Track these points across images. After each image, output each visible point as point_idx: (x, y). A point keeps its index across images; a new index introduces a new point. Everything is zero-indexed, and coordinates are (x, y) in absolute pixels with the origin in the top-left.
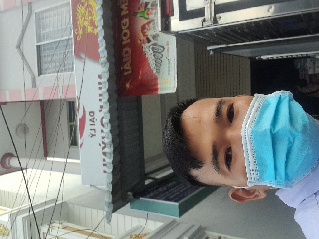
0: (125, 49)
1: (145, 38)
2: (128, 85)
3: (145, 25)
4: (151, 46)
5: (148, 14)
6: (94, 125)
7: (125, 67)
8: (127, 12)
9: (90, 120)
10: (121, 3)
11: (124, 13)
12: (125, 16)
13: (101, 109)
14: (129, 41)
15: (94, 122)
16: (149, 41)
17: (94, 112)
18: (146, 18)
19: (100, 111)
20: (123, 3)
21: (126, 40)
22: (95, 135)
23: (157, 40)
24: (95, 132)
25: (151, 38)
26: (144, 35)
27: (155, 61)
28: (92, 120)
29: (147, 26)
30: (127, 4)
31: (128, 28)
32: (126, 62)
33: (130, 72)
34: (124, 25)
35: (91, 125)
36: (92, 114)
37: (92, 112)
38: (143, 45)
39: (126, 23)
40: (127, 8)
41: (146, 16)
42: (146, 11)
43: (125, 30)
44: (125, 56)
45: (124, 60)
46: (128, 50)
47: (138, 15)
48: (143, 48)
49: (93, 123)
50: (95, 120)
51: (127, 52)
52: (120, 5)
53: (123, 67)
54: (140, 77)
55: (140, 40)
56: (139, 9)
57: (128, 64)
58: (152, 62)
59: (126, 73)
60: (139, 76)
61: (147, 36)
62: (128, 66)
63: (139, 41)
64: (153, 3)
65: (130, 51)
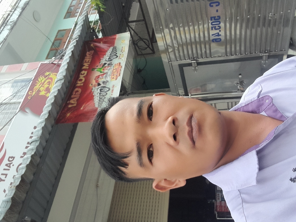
0: (76, 89)
1: (96, 84)
2: (68, 115)
3: (99, 76)
4: (100, 88)
5: (104, 70)
6: (9, 170)
7: (72, 101)
8: (88, 68)
9: (6, 165)
10: (85, 62)
11: (84, 68)
12: (85, 70)
13: (23, 155)
14: (82, 84)
15: (10, 167)
16: (99, 84)
17: (14, 158)
18: (101, 72)
19: (22, 157)
20: (86, 62)
21: (79, 83)
22: (4, 180)
23: (106, 84)
24: (6, 177)
25: (101, 83)
26: (96, 82)
27: (99, 97)
28: (9, 165)
29: (100, 77)
30: (89, 64)
31: (84, 77)
32: (74, 98)
33: (75, 105)
34: (82, 74)
35: (4, 169)
36: (11, 159)
37: (12, 157)
38: (93, 88)
39: (84, 73)
40: (88, 66)
41: (102, 71)
42: (103, 68)
43: (82, 77)
44: (74, 93)
45: (72, 96)
46: (79, 90)
47: (95, 70)
48: (93, 89)
49: (8, 168)
50: (11, 165)
51: (78, 91)
52: (83, 63)
53: (69, 101)
54: (82, 109)
55: (92, 84)
56: (97, 66)
57: (75, 99)
58: (96, 98)
59: (70, 106)
60: (81, 107)
61: (98, 82)
62: (74, 101)
63: (90, 85)
64: (110, 64)
65: (81, 91)
